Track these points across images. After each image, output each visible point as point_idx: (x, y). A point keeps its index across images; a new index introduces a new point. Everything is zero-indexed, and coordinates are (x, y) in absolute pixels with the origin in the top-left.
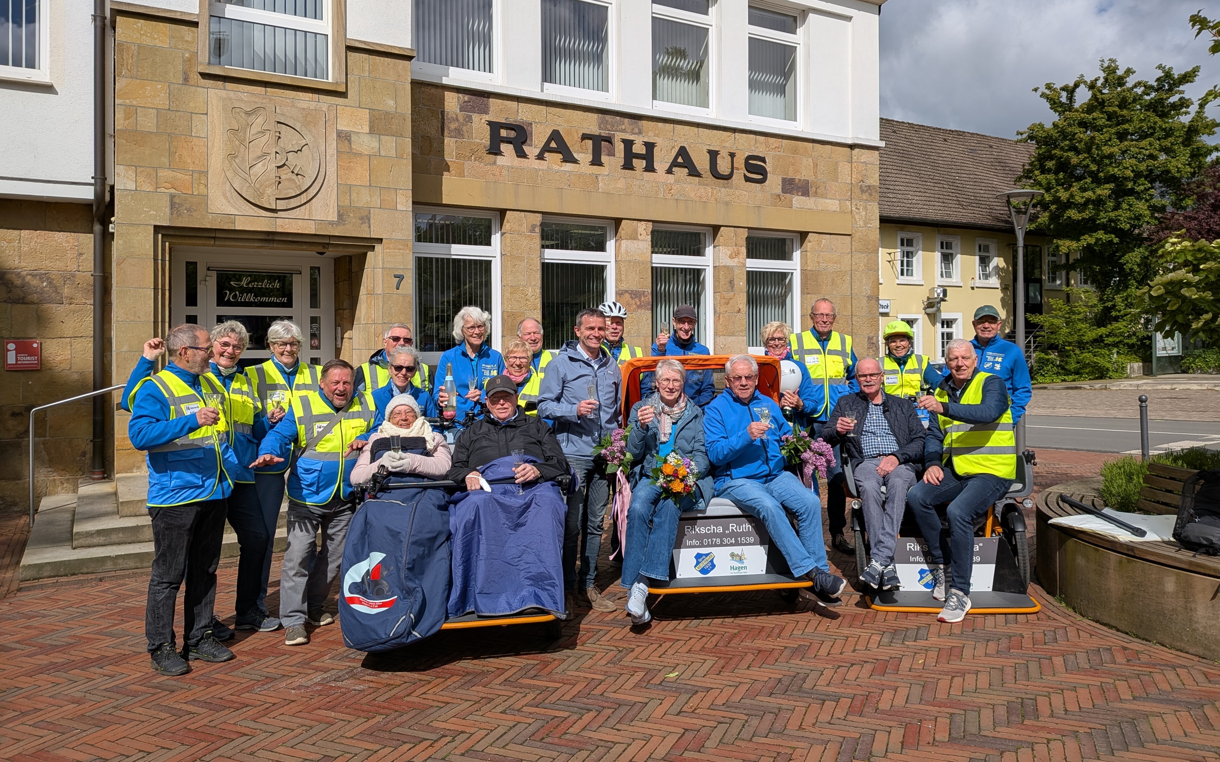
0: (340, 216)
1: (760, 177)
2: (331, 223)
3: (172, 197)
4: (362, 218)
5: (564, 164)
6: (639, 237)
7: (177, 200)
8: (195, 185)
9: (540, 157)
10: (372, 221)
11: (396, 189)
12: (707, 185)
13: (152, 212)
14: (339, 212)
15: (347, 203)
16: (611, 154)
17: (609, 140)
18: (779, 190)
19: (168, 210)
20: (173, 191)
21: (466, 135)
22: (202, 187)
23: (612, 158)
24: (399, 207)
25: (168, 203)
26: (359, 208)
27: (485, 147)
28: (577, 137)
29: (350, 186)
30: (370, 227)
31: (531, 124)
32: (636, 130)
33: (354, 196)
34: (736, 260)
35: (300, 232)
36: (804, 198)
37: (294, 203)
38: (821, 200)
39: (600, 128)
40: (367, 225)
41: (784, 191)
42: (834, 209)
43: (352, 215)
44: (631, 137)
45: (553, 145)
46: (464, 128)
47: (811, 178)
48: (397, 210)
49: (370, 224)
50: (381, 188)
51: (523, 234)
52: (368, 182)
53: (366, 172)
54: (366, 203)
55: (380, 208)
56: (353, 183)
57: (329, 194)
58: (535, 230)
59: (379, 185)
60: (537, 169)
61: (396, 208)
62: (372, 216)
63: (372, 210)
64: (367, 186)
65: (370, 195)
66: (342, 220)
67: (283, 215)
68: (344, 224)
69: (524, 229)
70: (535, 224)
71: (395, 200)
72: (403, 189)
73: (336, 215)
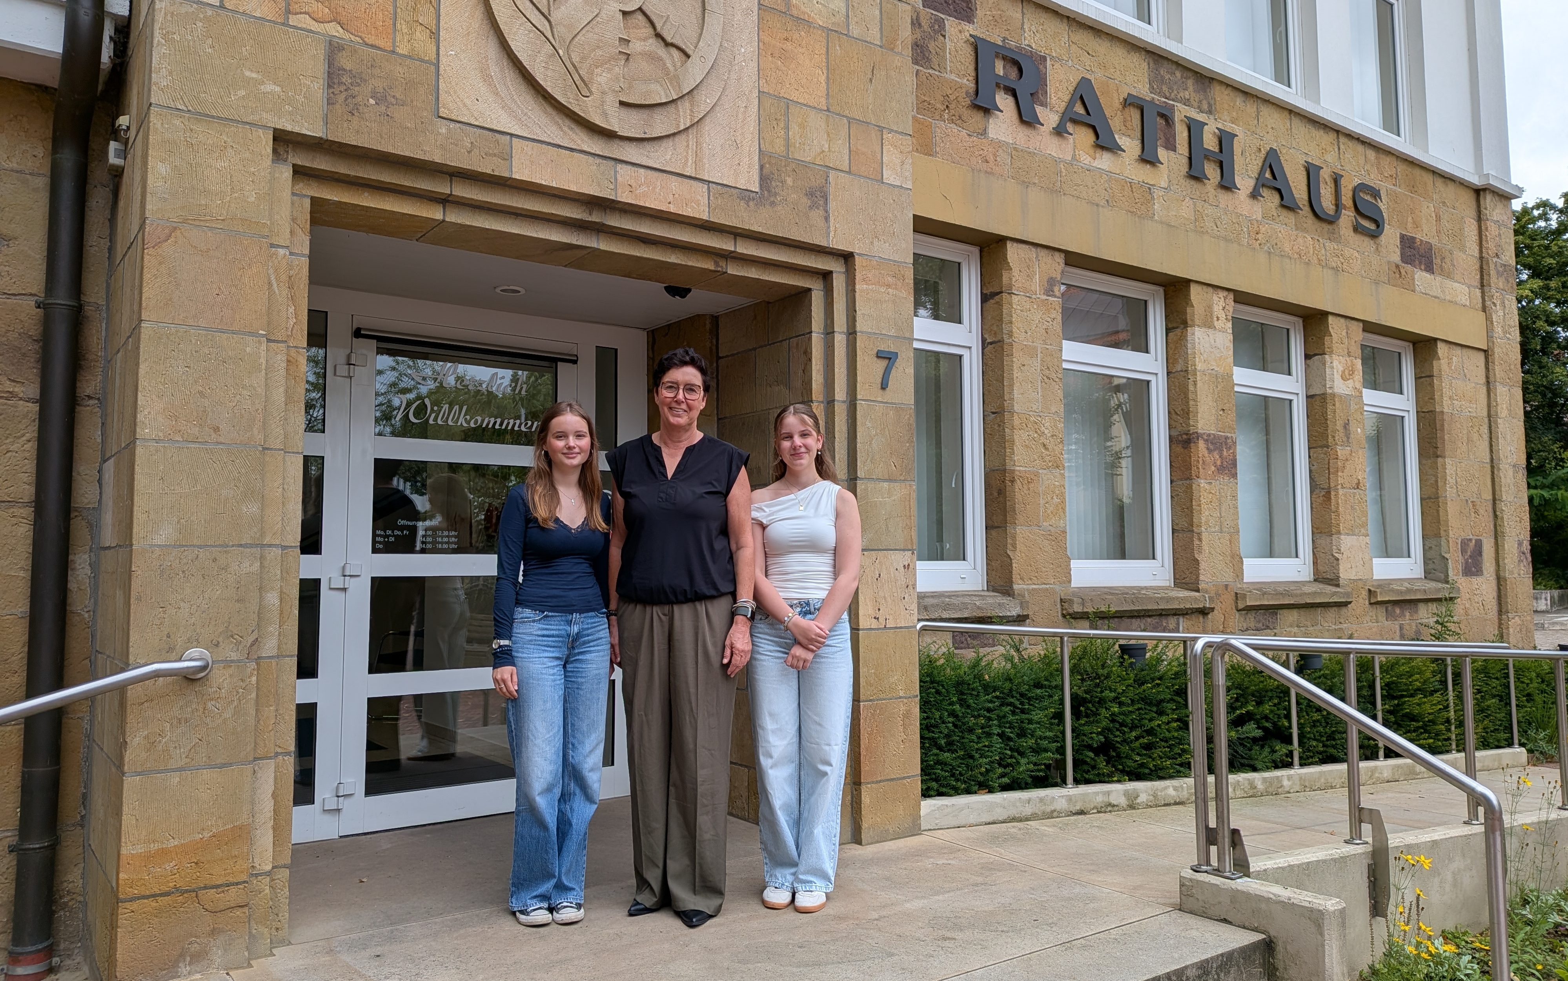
0: (764, 179)
1: (1372, 227)
2: (745, 195)
3: (334, 48)
4: (811, 194)
5: (1099, 153)
6: (1216, 323)
7: (345, 61)
8: (402, 26)
9: (1059, 131)
10: (832, 205)
11: (881, 129)
12: (1305, 230)
13: (270, 87)
14: (762, 167)
15: (779, 146)
16: (1171, 146)
17: (1167, 118)
18: (1396, 258)
19: (318, 87)
20: (334, 30)
21: (935, 61)
22: (421, 35)
23: (1172, 153)
24: (889, 176)
25: (321, 68)
26: (804, 165)
27: (967, 93)
28: (1117, 103)
29: (788, 103)
30: (827, 219)
31: (1045, 59)
32: (1205, 106)
33: (794, 129)
34: (1350, 383)
35: (672, 209)
36: (1428, 275)
37: (660, 125)
38: (1448, 283)
39: (1152, 90)
40: (821, 212)
41: (1406, 258)
42: (1463, 301)
43: (789, 181)
44: (1201, 117)
45: (1079, 109)
46: (932, 46)
47: (1434, 241)
48: (883, 183)
49: (827, 212)
50: (850, 120)
51: (1034, 296)
52: (823, 101)
53: (820, 72)
54: (819, 154)
55: (849, 172)
56: (795, 96)
57: (740, 116)
58: (1053, 291)
59: (846, 113)
60: (1055, 155)
61: (880, 178)
62: (832, 190)
63: (832, 174)
64: (821, 110)
65: (828, 135)
66: (769, 191)
67: (631, 153)
68: (773, 204)
69: (1037, 285)
70: (1054, 276)
71: (879, 158)
72: (896, 132)
73: (756, 177)
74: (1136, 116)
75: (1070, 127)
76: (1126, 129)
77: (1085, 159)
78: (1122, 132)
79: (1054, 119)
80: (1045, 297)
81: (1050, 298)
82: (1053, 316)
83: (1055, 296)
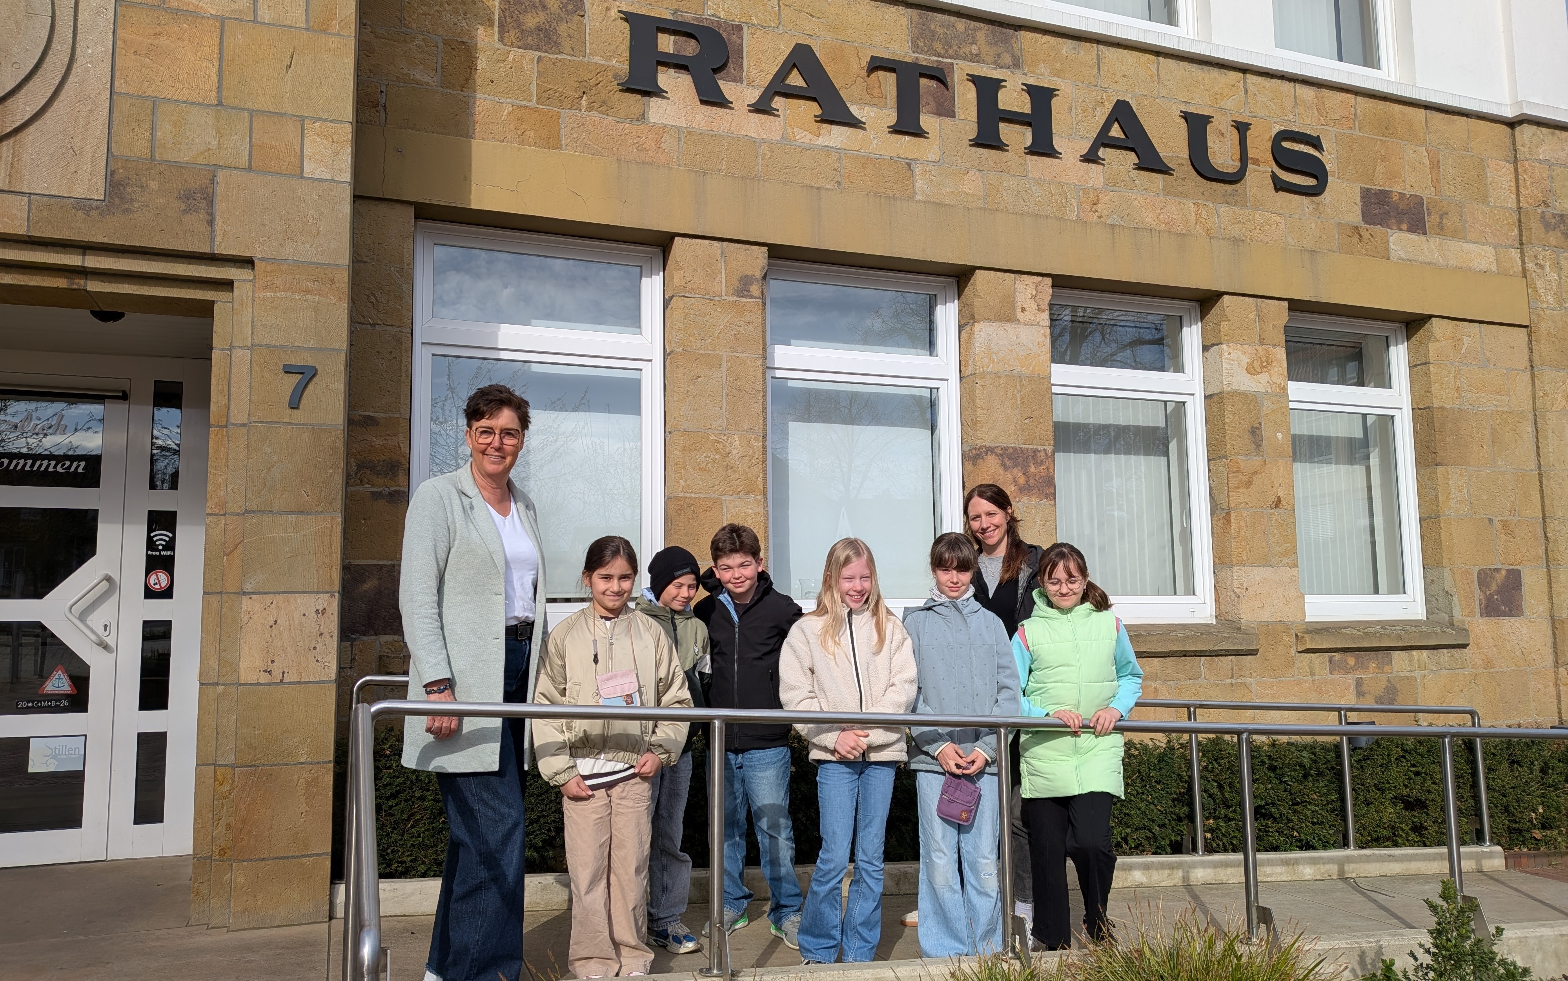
0: (114, 186)
1: (1310, 182)
2: (84, 205)
4: (187, 196)
5: (825, 127)
6: (1020, 315)
9: (762, 107)
10: (220, 207)
11: (302, 119)
12: (1184, 195)
14: (109, 173)
15: (141, 148)
16: (946, 110)
17: (939, 76)
18: (1354, 216)
21: (566, 44)
23: (948, 120)
24: (310, 169)
26: (180, 167)
27: (616, 76)
28: (858, 67)
29: (155, 102)
30: (211, 223)
31: (739, 28)
32: (1007, 59)
33: (165, 131)
34: (1264, 377)
36: (1414, 237)
38: (1455, 245)
39: (916, 48)
40: (203, 215)
41: (1369, 217)
42: (1484, 266)
43: (154, 185)
44: (996, 74)
45: (796, 80)
46: (563, 28)
47: (1427, 193)
48: (302, 177)
49: (212, 214)
50: (252, 113)
51: (717, 298)
52: (213, 95)
53: (209, 64)
54: (202, 153)
55: (250, 169)
56: (168, 93)
57: (81, 121)
58: (748, 291)
59: (249, 105)
60: (754, 135)
61: (299, 172)
62: (220, 189)
63: (221, 176)
64: (208, 106)
65: (218, 131)
66: (122, 198)
68: (127, 211)
69: (721, 284)
70: (750, 273)
71: (298, 150)
72: (326, 120)
73: (101, 184)
74: (889, 81)
75: (778, 102)
76: (873, 99)
77: (804, 137)
78: (861, 103)
79: (754, 95)
80: (735, 298)
81: (744, 299)
82: (747, 319)
83: (752, 297)
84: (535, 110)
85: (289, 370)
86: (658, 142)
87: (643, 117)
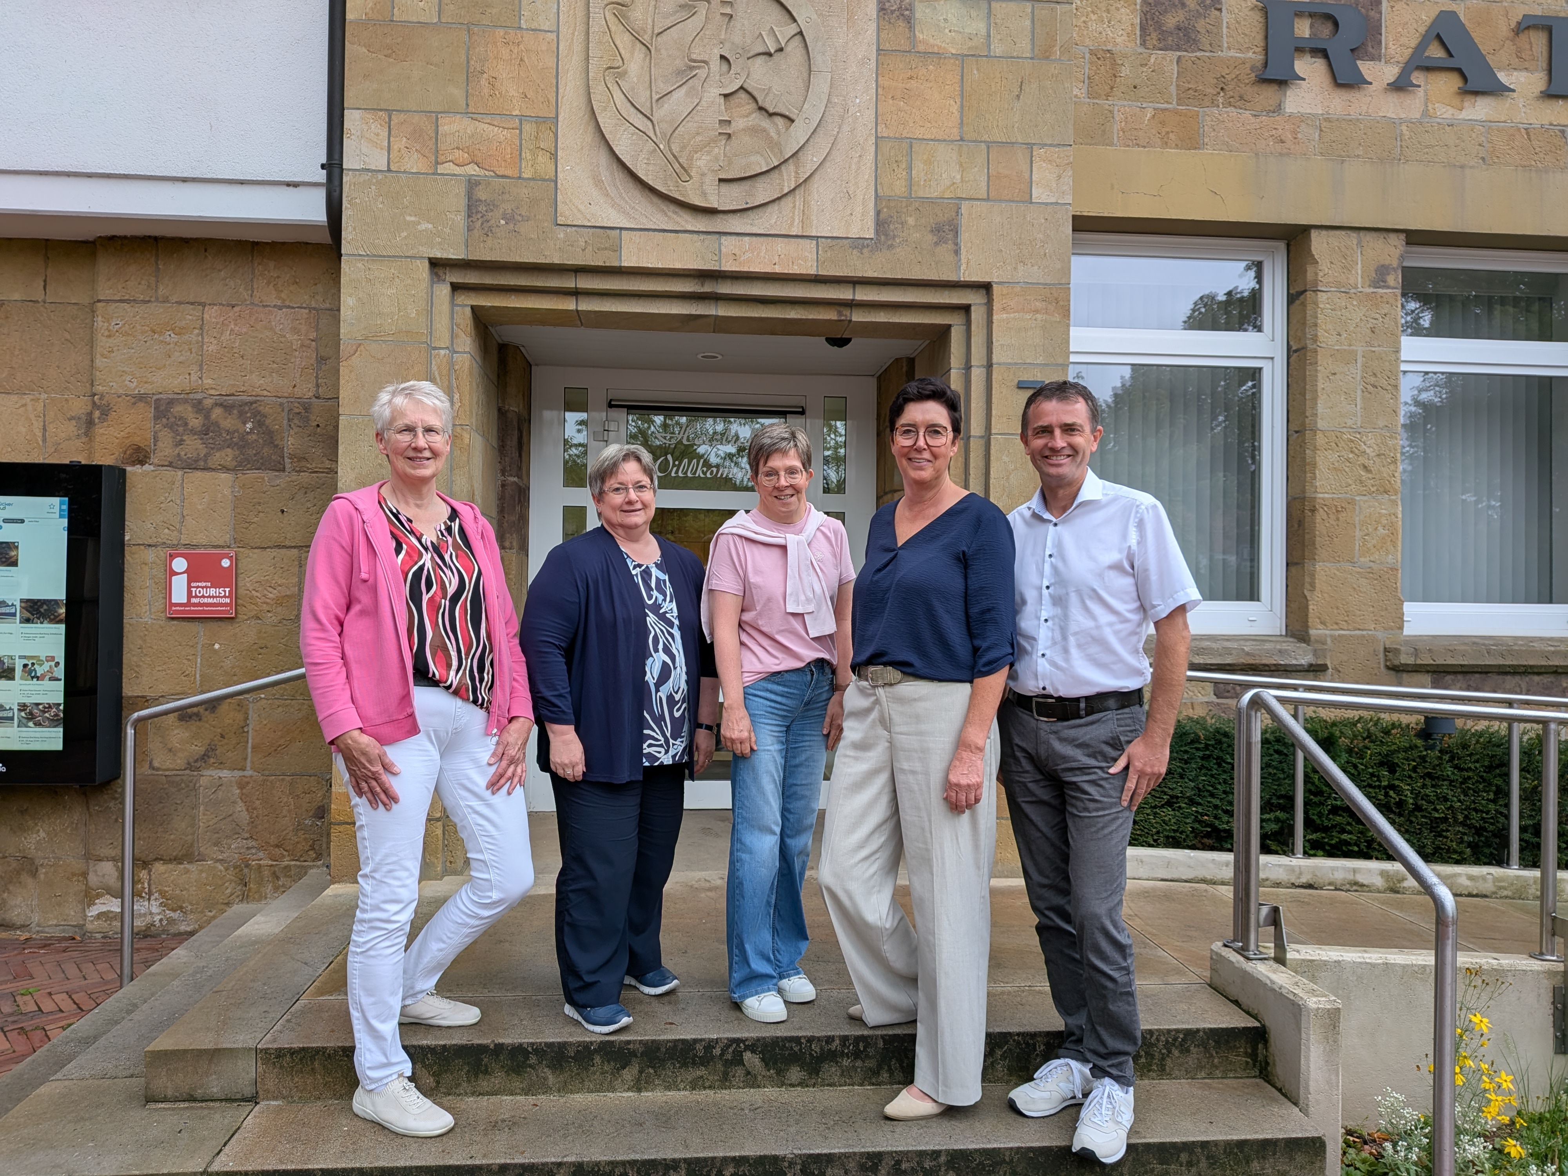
0: (881, 224)
2: (858, 243)
3: (472, 184)
4: (937, 230)
5: (1468, 101)
7: (481, 194)
8: (526, 154)
10: (965, 237)
11: (1030, 146)
13: (425, 226)
14: (878, 213)
15: (899, 188)
19: (460, 219)
20: (472, 170)
21: (1205, 41)
22: (543, 159)
24: (1038, 194)
25: (463, 202)
26: (931, 202)
27: (1251, 68)
28: (1504, 29)
29: (911, 142)
30: (957, 252)
33: (919, 168)
35: (778, 269)
37: (763, 192)
40: (950, 246)
43: (911, 221)
46: (1201, 25)
48: (1031, 203)
49: (956, 244)
50: (989, 145)
51: (1353, 291)
52: (955, 131)
53: (952, 102)
54: (949, 187)
55: (988, 199)
56: (919, 133)
57: (853, 166)
58: (1385, 282)
59: (986, 137)
60: (1393, 116)
61: (1027, 197)
62: (964, 221)
63: (965, 207)
64: (953, 141)
65: (961, 165)
66: (886, 235)
67: (736, 224)
68: (891, 247)
69: (1358, 276)
70: (1387, 263)
71: (1027, 176)
72: (1051, 145)
73: (870, 223)
74: (1539, 40)
75: (1417, 78)
76: (1521, 63)
77: (1445, 112)
78: (1510, 67)
79: (1391, 73)
80: (1372, 290)
81: (1380, 290)
82: (1383, 312)
83: (1388, 287)
84: (1176, 112)
85: (1021, 386)
86: (1295, 133)
87: (1278, 108)
